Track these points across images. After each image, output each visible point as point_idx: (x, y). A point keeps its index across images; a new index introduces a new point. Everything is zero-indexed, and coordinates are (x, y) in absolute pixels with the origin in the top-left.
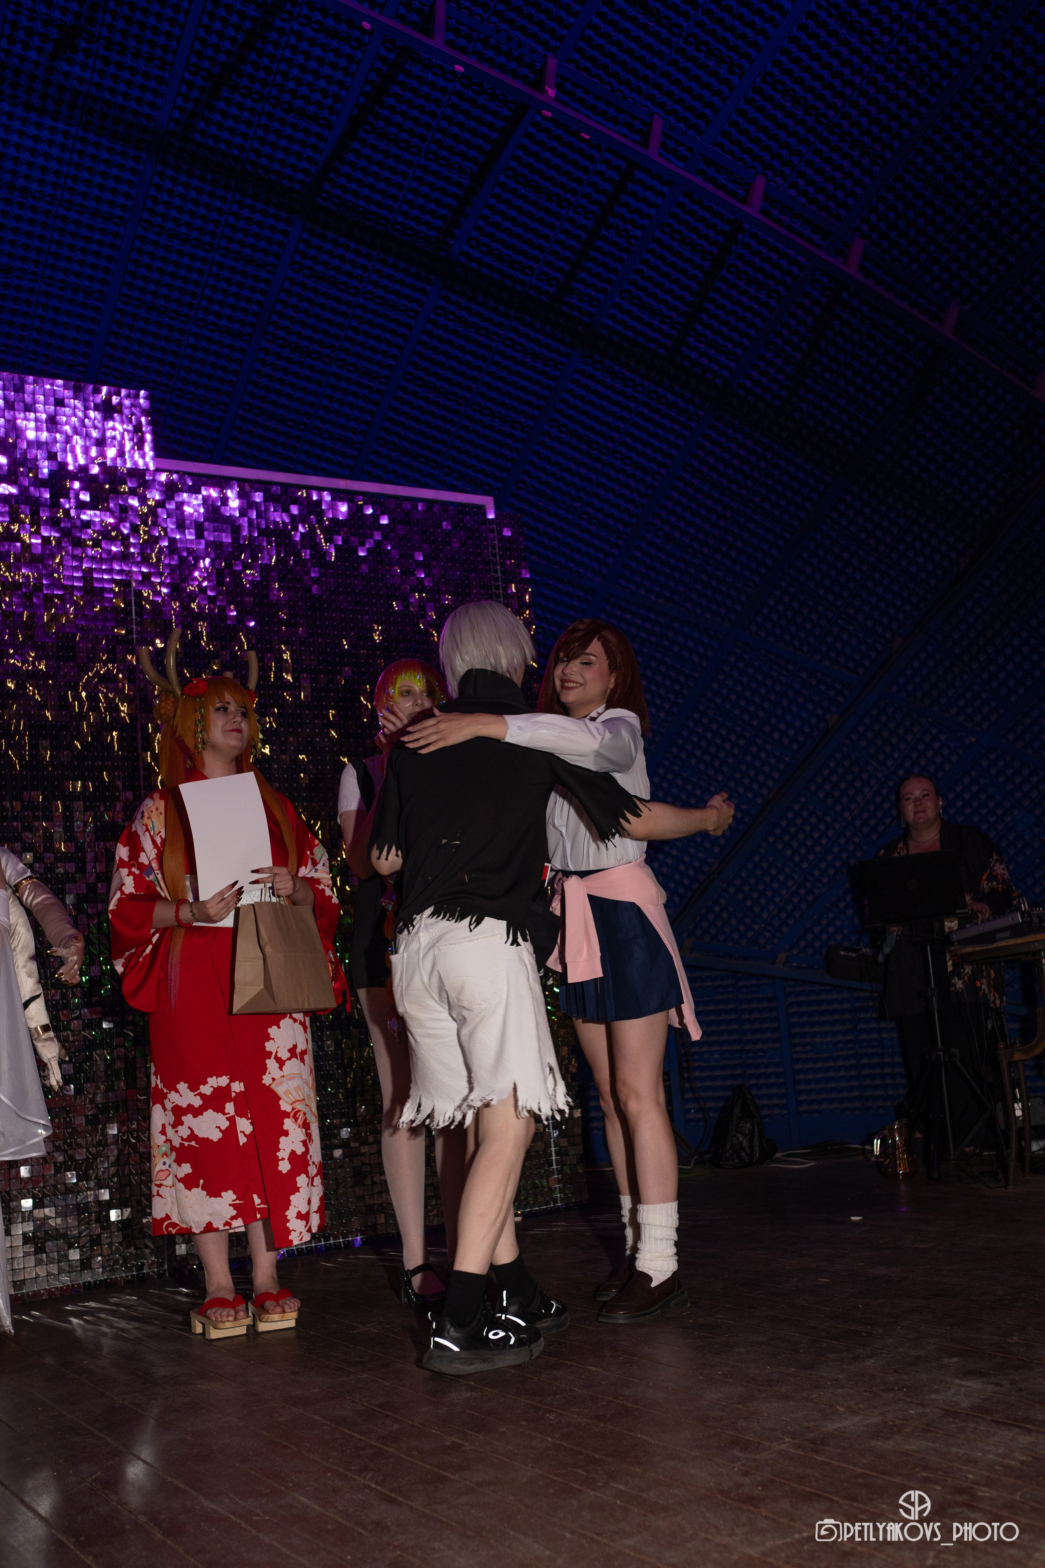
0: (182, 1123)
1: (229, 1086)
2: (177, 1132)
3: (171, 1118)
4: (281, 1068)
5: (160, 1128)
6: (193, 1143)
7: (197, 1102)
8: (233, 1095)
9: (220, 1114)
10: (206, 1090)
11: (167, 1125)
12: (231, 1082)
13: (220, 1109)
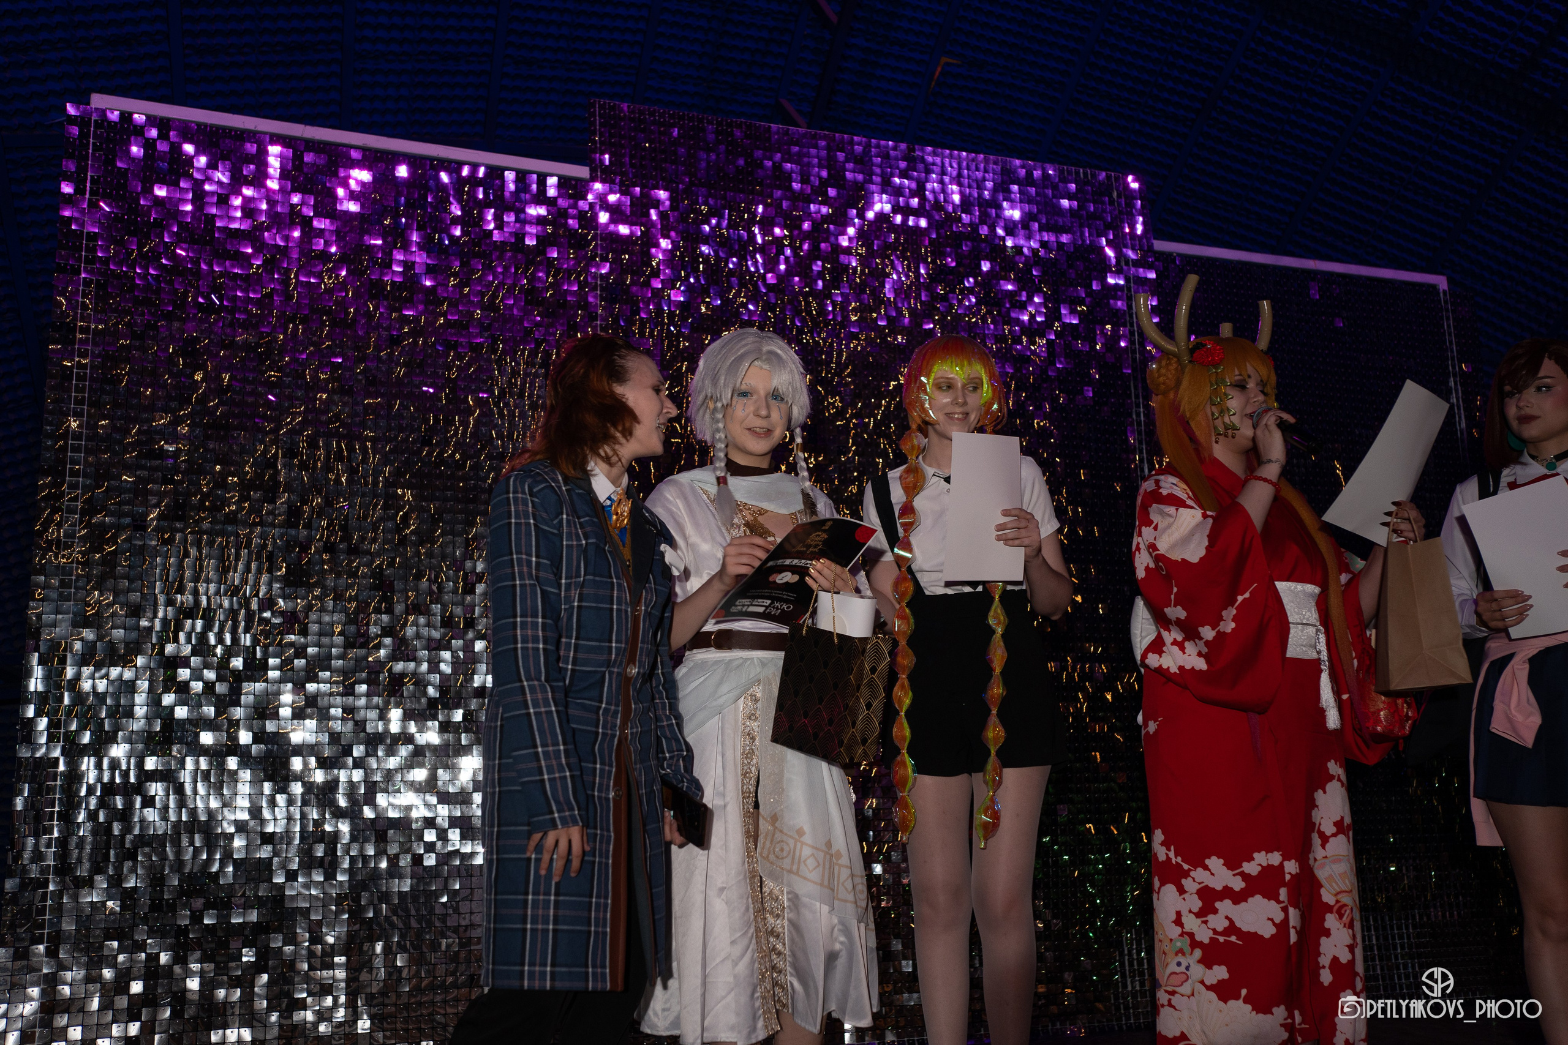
0: (1215, 911)
1: (1281, 865)
2: (1206, 922)
3: (1197, 904)
4: (1323, 846)
5: (1174, 917)
6: (1233, 939)
7: (1238, 884)
8: (1288, 877)
9: (1273, 902)
10: (1251, 868)
11: (1185, 913)
12: (1284, 860)
13: (1273, 896)
